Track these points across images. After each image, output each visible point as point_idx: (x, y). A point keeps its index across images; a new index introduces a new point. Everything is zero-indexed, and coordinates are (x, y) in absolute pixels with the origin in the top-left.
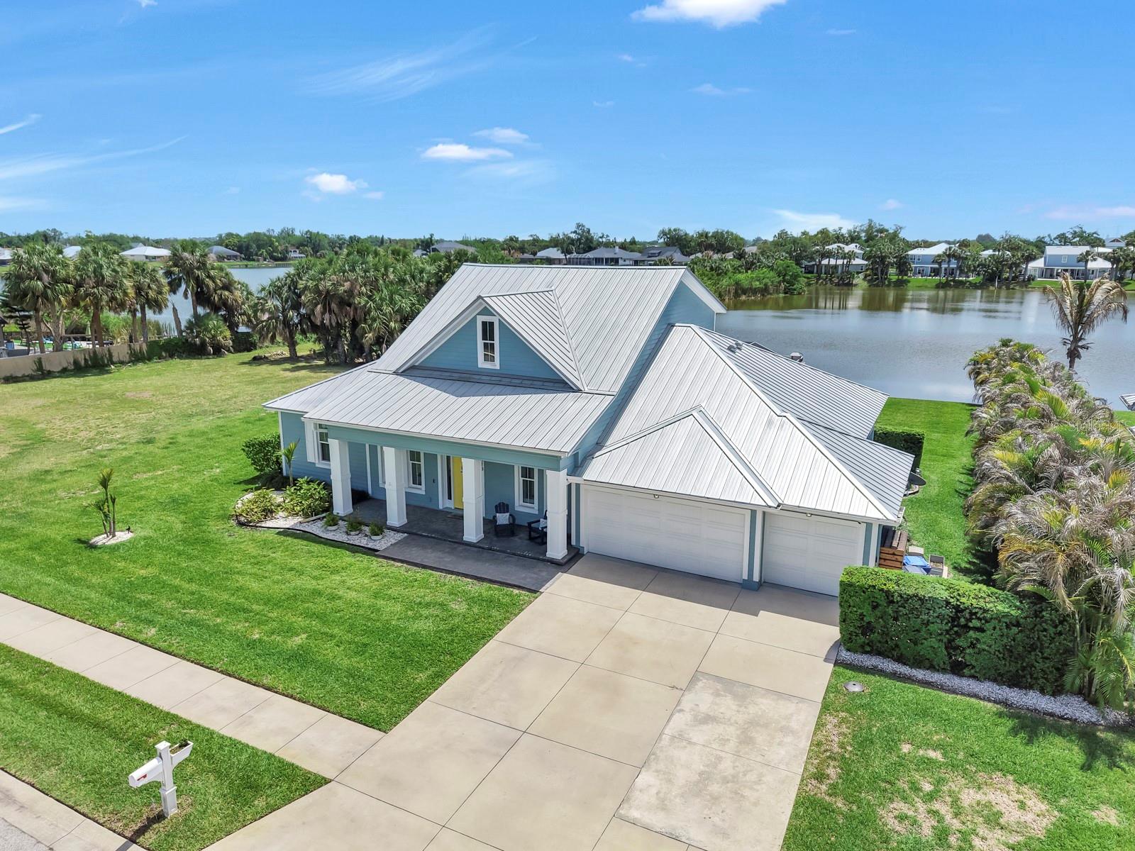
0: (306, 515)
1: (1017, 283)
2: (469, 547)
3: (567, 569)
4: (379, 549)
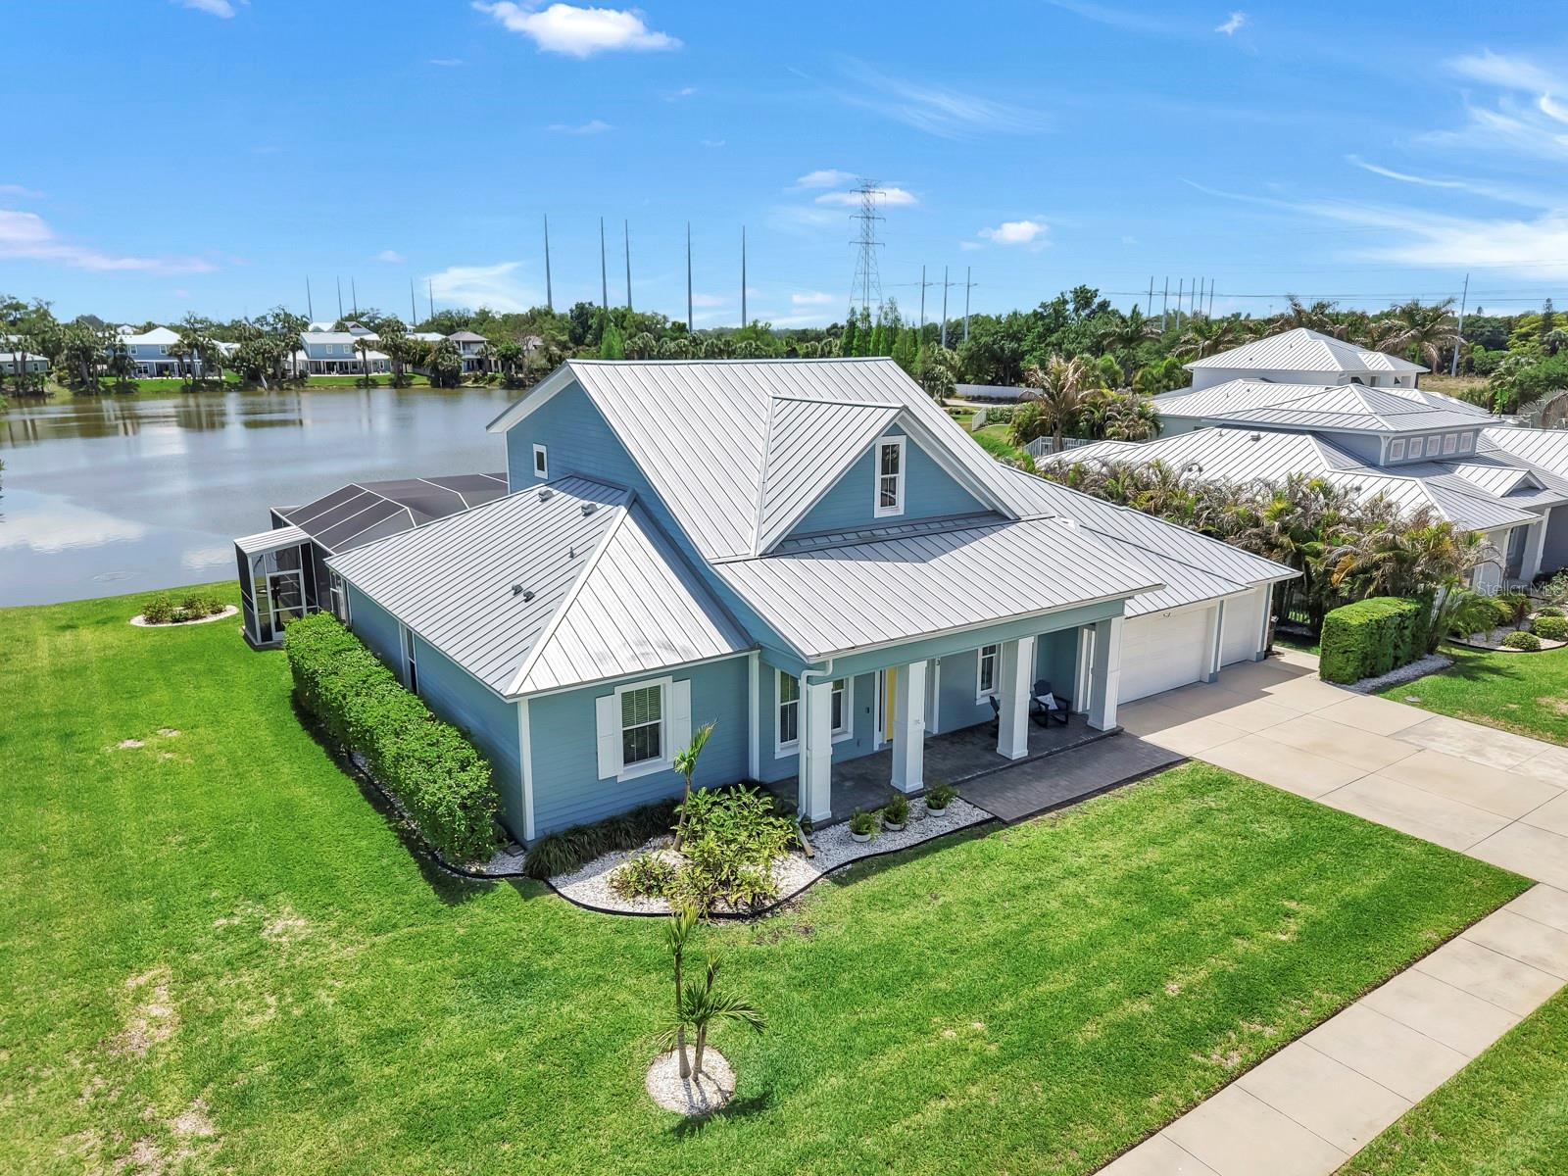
1: (289, 380)
2: (1030, 764)
3: (1128, 734)
4: (990, 816)
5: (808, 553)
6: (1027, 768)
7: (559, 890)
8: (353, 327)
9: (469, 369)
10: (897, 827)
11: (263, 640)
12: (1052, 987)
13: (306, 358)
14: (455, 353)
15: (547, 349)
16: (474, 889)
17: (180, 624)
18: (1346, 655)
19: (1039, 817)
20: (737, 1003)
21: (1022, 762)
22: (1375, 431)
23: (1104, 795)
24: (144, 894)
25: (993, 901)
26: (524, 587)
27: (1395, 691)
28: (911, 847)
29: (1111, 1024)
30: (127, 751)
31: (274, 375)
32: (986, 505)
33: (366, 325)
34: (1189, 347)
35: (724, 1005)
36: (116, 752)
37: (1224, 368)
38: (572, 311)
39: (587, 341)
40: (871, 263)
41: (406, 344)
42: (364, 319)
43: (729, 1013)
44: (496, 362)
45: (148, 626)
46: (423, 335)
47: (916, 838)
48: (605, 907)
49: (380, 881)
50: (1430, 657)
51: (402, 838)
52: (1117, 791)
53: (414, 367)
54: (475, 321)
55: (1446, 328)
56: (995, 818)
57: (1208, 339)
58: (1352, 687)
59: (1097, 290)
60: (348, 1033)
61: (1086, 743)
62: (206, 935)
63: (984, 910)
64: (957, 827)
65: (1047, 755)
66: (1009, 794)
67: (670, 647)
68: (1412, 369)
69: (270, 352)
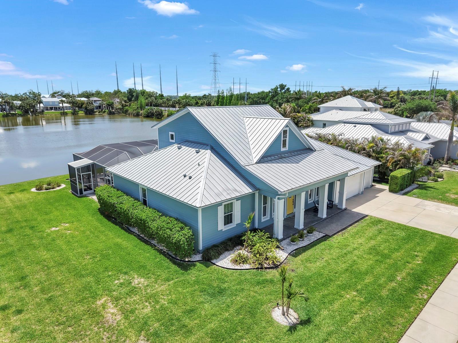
1: (38, 113)
2: (327, 219)
3: (348, 209)
4: (324, 235)
5: (267, 162)
6: (327, 220)
7: (216, 264)
8: (57, 96)
9: (96, 109)
10: (302, 239)
11: (80, 194)
12: (368, 281)
13: (43, 106)
14: (92, 104)
15: (121, 102)
16: (191, 266)
17: (48, 190)
18: (397, 185)
19: (338, 234)
20: (300, 293)
21: (326, 219)
22: (388, 124)
23: (351, 227)
24: (88, 275)
25: (338, 258)
26: (187, 174)
27: (409, 194)
28: (308, 245)
29: (389, 290)
30: (55, 231)
31: (33, 111)
32: (307, 147)
33: (60, 95)
34: (315, 101)
35: (297, 293)
36: (51, 231)
37: (331, 107)
38: (127, 91)
39: (132, 100)
40: (216, 77)
41: (76, 101)
42: (59, 93)
43: (299, 295)
44: (105, 106)
45: (38, 191)
46: (80, 98)
47: (308, 243)
48: (232, 268)
49: (159, 266)
50: (413, 184)
51: (159, 252)
52: (354, 225)
53: (79, 108)
54: (95, 94)
55: (384, 95)
56: (327, 235)
57: (320, 99)
58: (398, 193)
59: (286, 85)
60: (177, 312)
61: (339, 212)
62: (115, 286)
63: (338, 261)
64: (318, 238)
65: (331, 216)
66: (327, 228)
67: (236, 190)
68: (379, 106)
69: (32, 104)
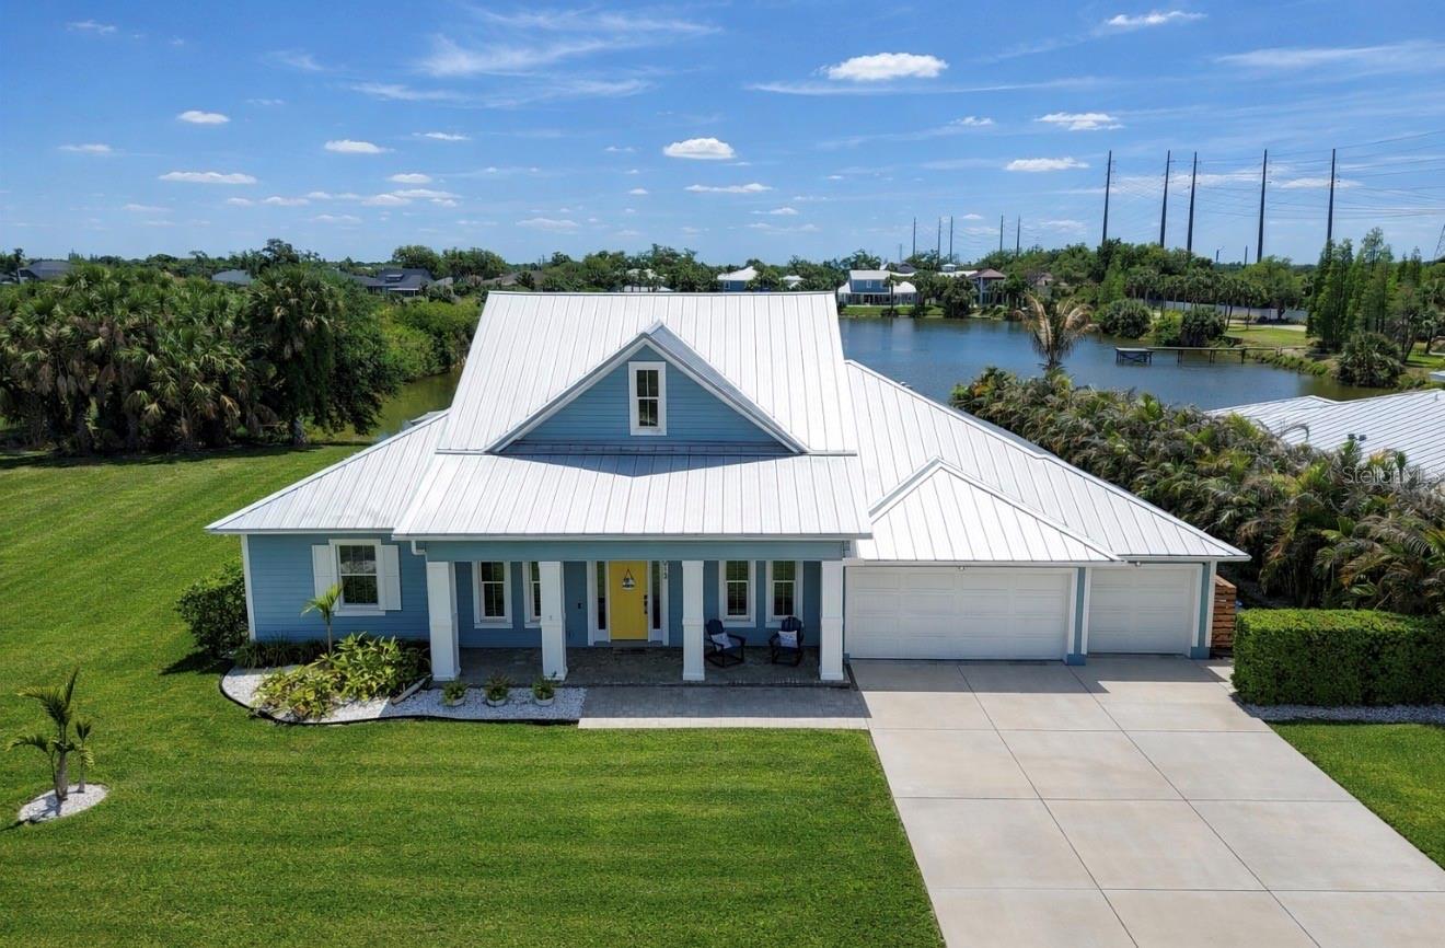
0: (394, 693)
3: (855, 690)
15: (1057, 284)
